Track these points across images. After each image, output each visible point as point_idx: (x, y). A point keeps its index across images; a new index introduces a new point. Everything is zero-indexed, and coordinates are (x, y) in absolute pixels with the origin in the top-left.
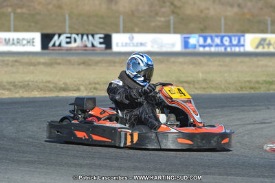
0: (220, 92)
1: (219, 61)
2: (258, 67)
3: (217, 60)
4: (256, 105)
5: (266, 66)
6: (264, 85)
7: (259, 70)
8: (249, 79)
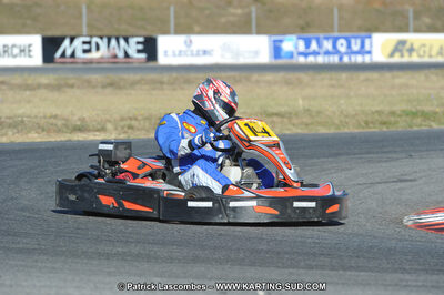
0: (332, 131)
1: (331, 79)
2: (393, 87)
3: (326, 77)
4: (390, 152)
5: (407, 86)
6: (404, 118)
7: (394, 93)
8: (378, 108)
